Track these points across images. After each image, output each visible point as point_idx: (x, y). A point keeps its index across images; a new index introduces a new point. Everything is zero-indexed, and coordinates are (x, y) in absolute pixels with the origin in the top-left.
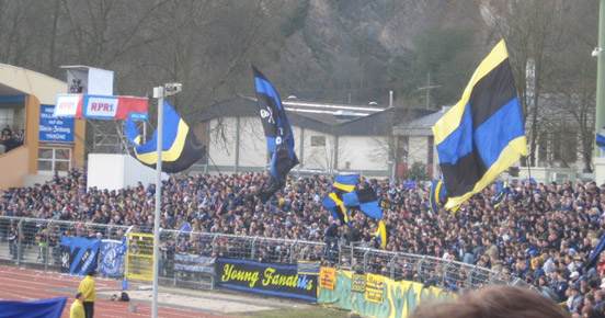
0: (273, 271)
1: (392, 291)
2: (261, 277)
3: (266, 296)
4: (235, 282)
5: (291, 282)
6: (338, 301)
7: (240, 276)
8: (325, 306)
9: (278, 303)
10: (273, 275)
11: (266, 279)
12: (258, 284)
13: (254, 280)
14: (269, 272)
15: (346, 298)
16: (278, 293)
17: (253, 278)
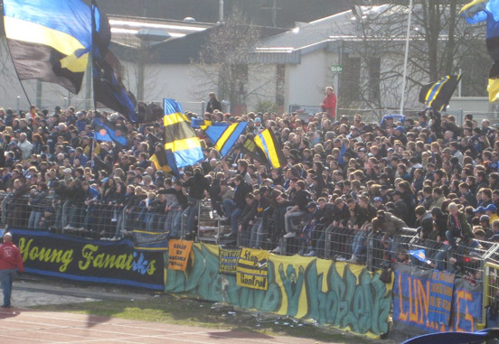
0: (94, 249)
1: (281, 272)
2: (77, 257)
3: (84, 285)
4: (37, 264)
5: (122, 262)
6: (197, 288)
7: (44, 255)
8: (178, 297)
9: (103, 293)
10: (95, 255)
11: (85, 261)
12: (73, 268)
13: (67, 262)
14: (88, 250)
15: (210, 285)
16: (104, 280)
17: (65, 258)
